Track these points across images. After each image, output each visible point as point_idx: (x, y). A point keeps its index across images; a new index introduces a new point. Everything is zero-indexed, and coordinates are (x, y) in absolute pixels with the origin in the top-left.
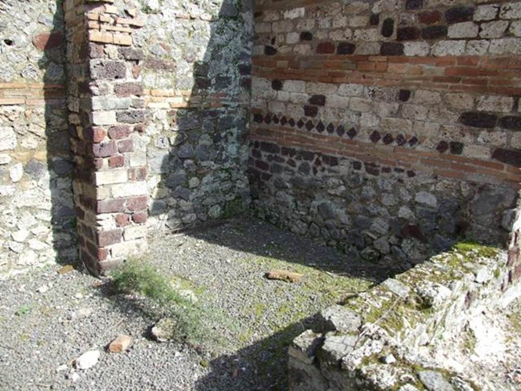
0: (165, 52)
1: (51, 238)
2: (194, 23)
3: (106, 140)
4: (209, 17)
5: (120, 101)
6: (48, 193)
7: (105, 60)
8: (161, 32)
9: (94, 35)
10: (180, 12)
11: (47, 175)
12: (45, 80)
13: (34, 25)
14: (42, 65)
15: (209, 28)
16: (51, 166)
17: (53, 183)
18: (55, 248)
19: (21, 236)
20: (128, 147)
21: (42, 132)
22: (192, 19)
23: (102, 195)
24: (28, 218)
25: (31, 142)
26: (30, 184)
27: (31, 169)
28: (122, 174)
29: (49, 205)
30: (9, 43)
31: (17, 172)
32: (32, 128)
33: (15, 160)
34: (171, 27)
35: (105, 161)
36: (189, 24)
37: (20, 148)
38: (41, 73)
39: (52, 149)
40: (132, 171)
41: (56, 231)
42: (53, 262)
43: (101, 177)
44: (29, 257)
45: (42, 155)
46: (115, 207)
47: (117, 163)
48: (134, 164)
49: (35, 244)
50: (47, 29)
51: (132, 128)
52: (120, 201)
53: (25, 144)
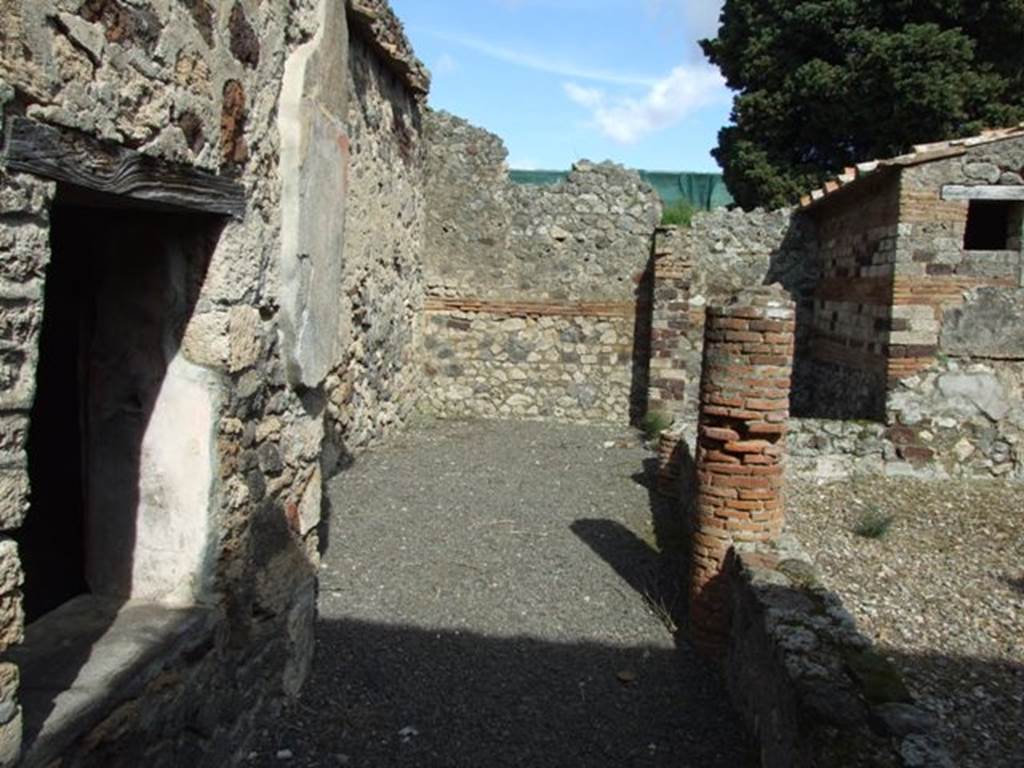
0: (725, 279)
1: (628, 407)
2: (755, 257)
3: (660, 339)
4: (770, 250)
5: (670, 313)
6: (630, 375)
7: (663, 288)
8: (724, 266)
9: (658, 274)
10: (742, 249)
11: (631, 363)
12: (638, 301)
13: (635, 268)
14: (637, 292)
15: (768, 258)
16: (635, 357)
17: (634, 369)
18: (631, 415)
19: (611, 400)
20: (674, 345)
21: (631, 334)
22: (753, 254)
23: (652, 373)
24: (616, 391)
25: (624, 340)
26: (622, 367)
27: (622, 358)
28: (669, 363)
29: (629, 384)
30: (620, 279)
31: (614, 359)
32: (626, 331)
33: (614, 351)
34: (732, 262)
35: (658, 353)
36: (749, 258)
37: (617, 344)
38: (635, 297)
39: (636, 347)
40: (675, 361)
41: (632, 403)
42: (627, 424)
43: (653, 363)
44: (613, 417)
45: (630, 349)
46: (662, 383)
47: (666, 355)
48: (677, 357)
49: (618, 408)
50: (641, 270)
51: (678, 332)
52: (666, 380)
53: (621, 341)
